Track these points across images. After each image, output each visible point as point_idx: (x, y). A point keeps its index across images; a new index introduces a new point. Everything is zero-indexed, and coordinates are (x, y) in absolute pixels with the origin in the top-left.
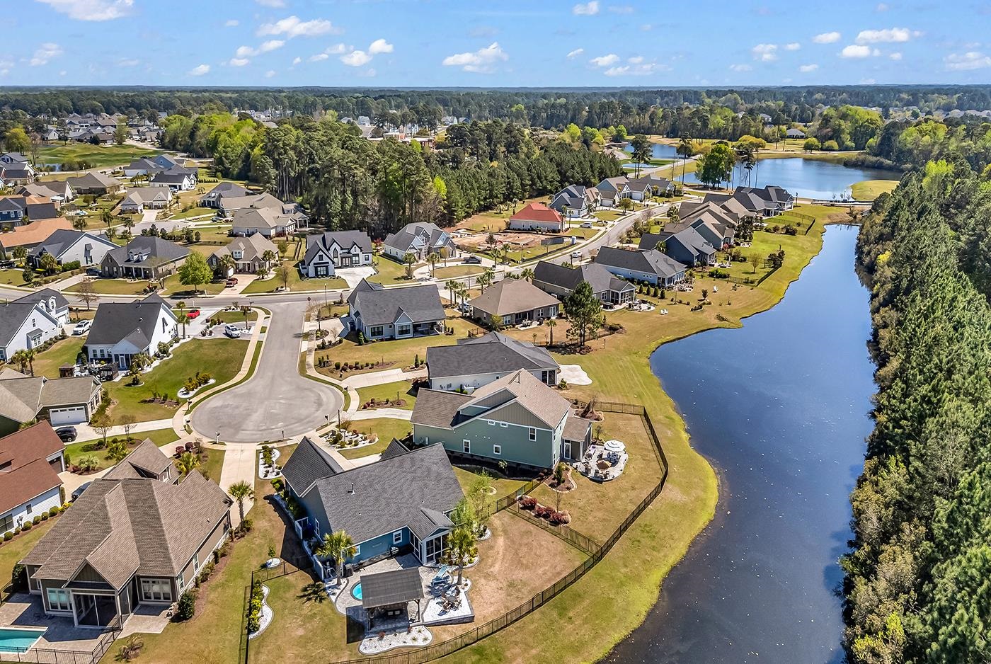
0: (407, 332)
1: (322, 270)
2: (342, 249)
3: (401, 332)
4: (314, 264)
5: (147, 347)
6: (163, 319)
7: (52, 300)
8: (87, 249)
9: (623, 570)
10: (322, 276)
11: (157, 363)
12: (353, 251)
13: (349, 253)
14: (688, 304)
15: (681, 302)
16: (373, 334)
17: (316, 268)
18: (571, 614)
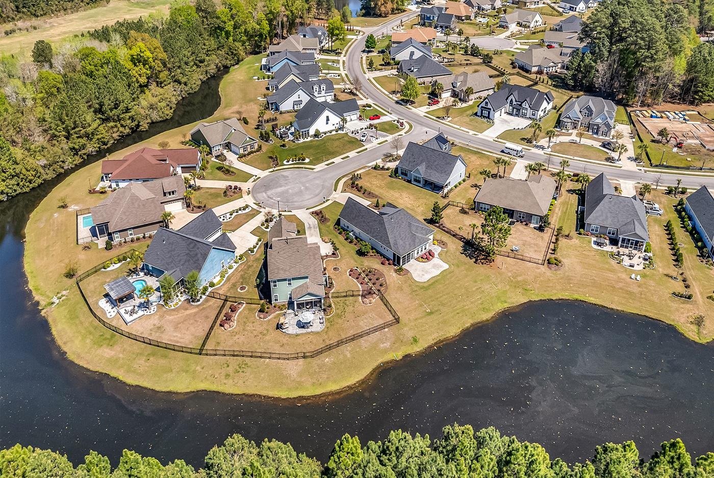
0: (419, 182)
1: (485, 113)
2: (516, 101)
3: (416, 180)
4: (482, 107)
5: (307, 129)
6: (328, 117)
7: (323, 86)
8: (412, 54)
9: (198, 368)
10: (484, 117)
11: (309, 139)
12: (523, 105)
13: (521, 105)
14: (687, 287)
15: (684, 281)
16: (402, 173)
17: (482, 111)
18: (151, 359)
